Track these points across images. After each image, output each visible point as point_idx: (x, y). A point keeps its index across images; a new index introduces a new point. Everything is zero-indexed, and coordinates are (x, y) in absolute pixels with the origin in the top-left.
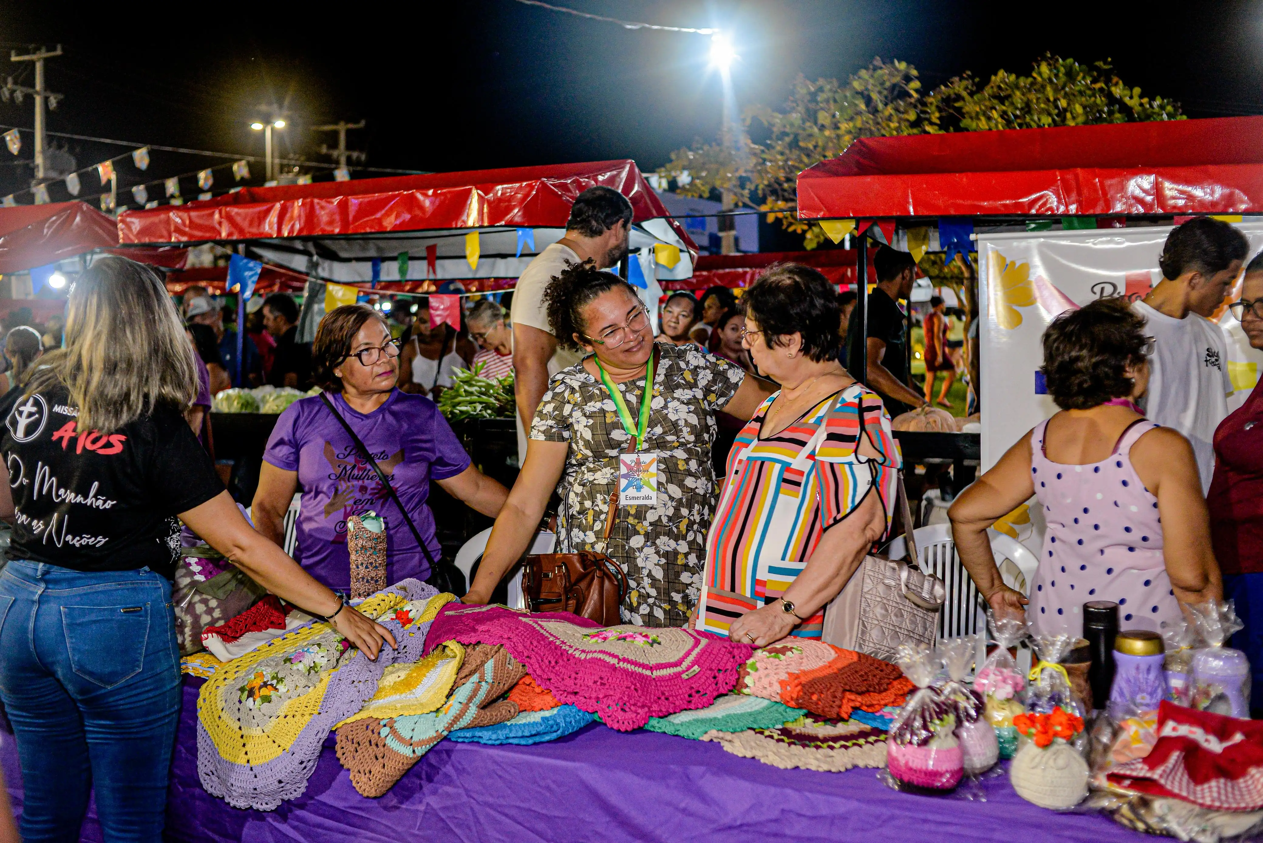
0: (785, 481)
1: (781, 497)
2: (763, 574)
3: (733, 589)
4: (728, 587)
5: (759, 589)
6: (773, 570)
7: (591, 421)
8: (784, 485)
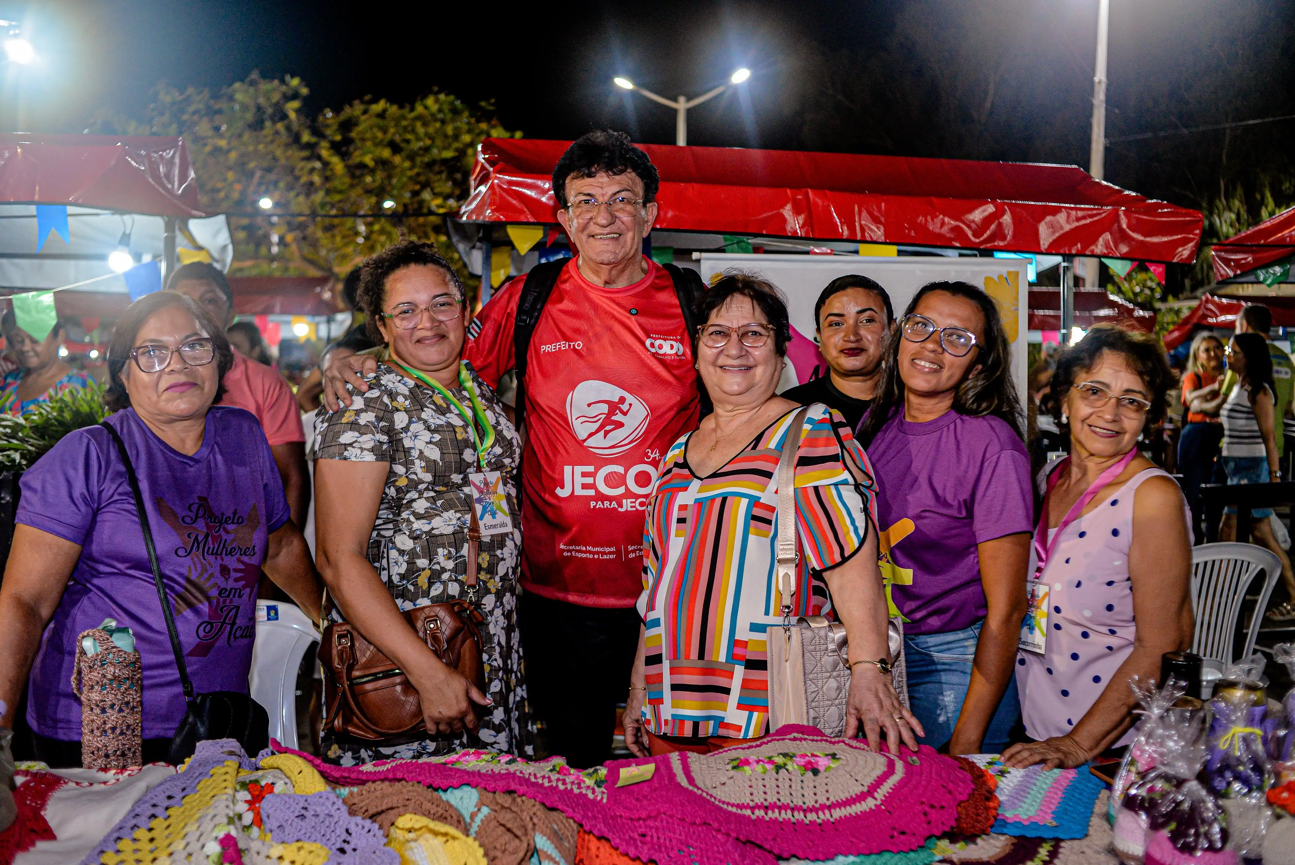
0: (755, 518)
1: (752, 538)
2: (743, 634)
3: (701, 656)
4: (694, 654)
5: (739, 651)
6: (755, 628)
7: (437, 437)
8: (753, 522)
